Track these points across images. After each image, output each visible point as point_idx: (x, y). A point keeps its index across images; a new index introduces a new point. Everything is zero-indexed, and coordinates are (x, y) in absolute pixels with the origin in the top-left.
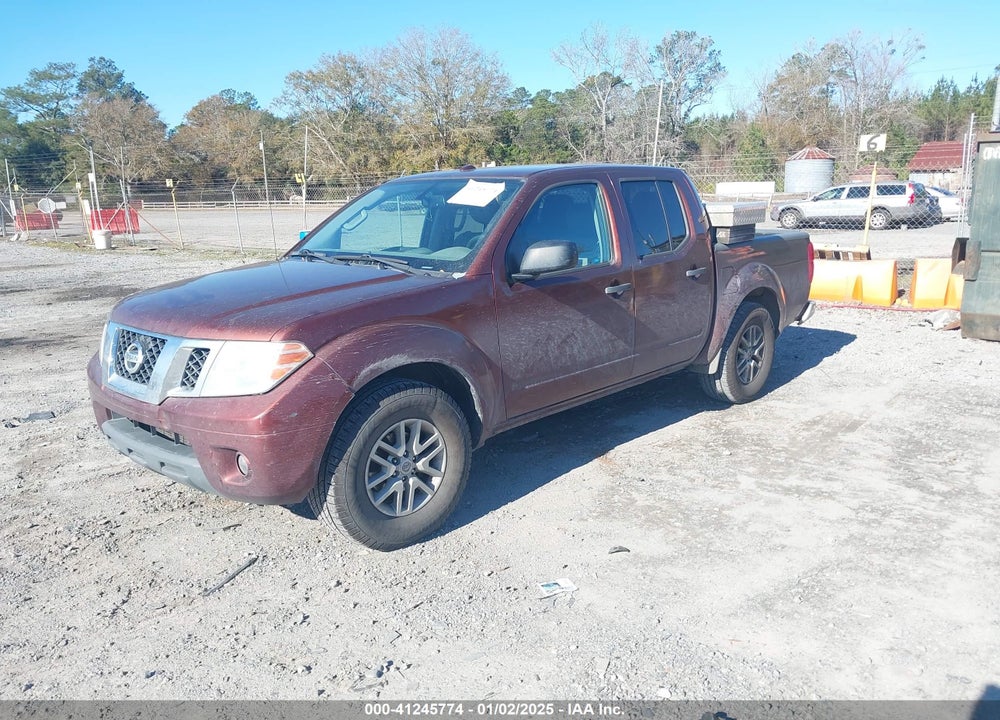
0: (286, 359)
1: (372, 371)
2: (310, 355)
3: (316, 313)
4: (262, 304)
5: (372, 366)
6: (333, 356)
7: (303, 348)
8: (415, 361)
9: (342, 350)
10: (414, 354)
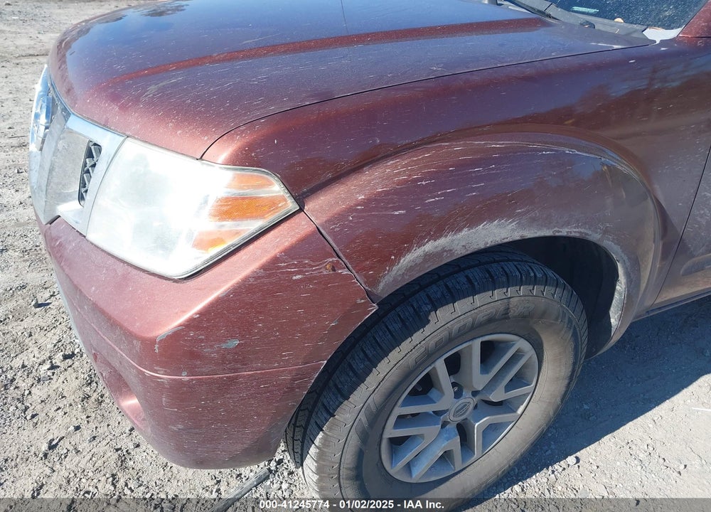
0: (232, 208)
1: (428, 257)
2: (291, 205)
3: (327, 99)
4: (232, 56)
5: (429, 246)
6: (341, 217)
7: (276, 188)
8: (530, 233)
9: (367, 202)
10: (533, 220)
